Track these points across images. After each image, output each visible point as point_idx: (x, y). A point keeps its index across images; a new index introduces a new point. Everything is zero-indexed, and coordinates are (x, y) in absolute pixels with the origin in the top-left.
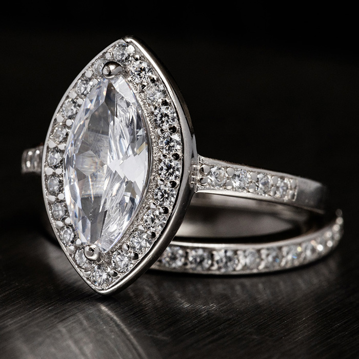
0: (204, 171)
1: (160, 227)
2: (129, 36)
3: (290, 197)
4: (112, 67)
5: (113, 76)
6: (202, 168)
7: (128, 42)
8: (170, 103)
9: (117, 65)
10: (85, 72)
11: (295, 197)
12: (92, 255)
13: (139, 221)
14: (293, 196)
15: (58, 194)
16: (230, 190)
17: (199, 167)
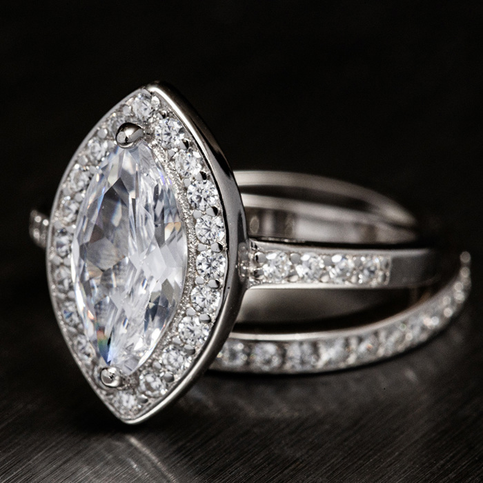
0: (259, 261)
1: (201, 340)
2: (153, 84)
3: (380, 280)
4: (129, 132)
5: (131, 145)
6: (257, 256)
7: (151, 93)
8: (209, 176)
9: (136, 127)
10: (97, 131)
11: (388, 279)
12: (111, 382)
13: (173, 331)
14: (385, 277)
15: (68, 291)
16: (295, 282)
17: (251, 256)
